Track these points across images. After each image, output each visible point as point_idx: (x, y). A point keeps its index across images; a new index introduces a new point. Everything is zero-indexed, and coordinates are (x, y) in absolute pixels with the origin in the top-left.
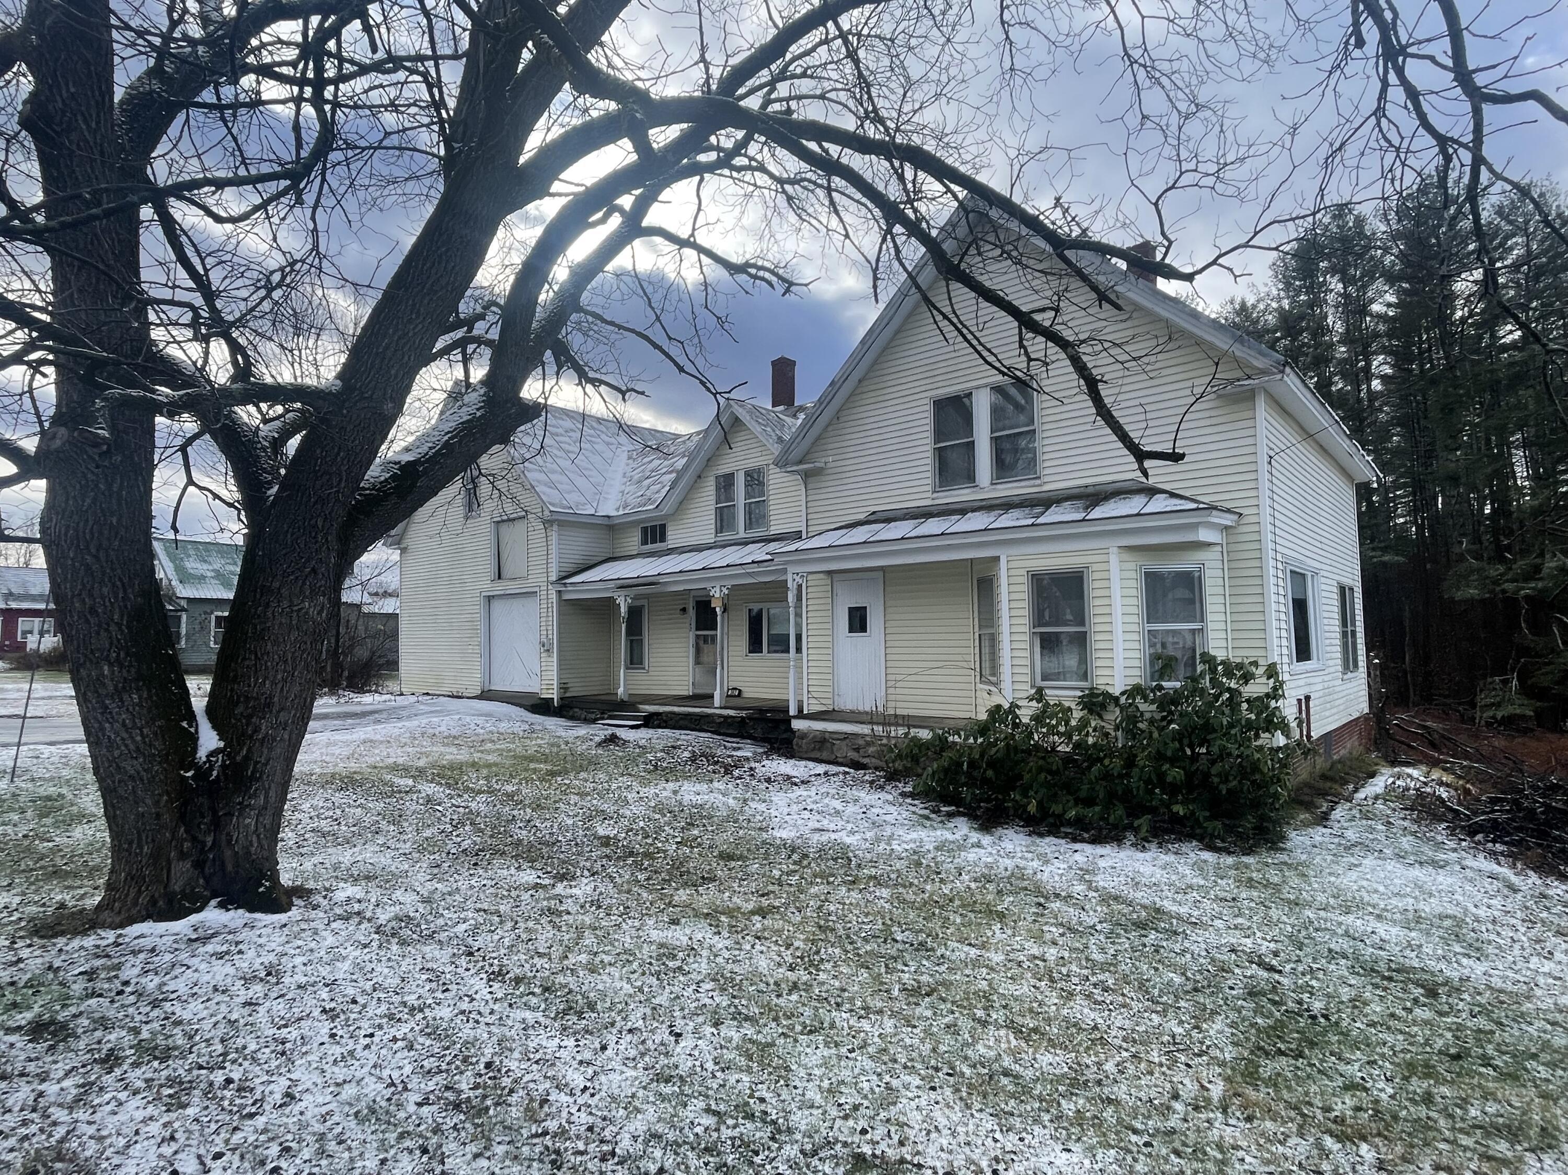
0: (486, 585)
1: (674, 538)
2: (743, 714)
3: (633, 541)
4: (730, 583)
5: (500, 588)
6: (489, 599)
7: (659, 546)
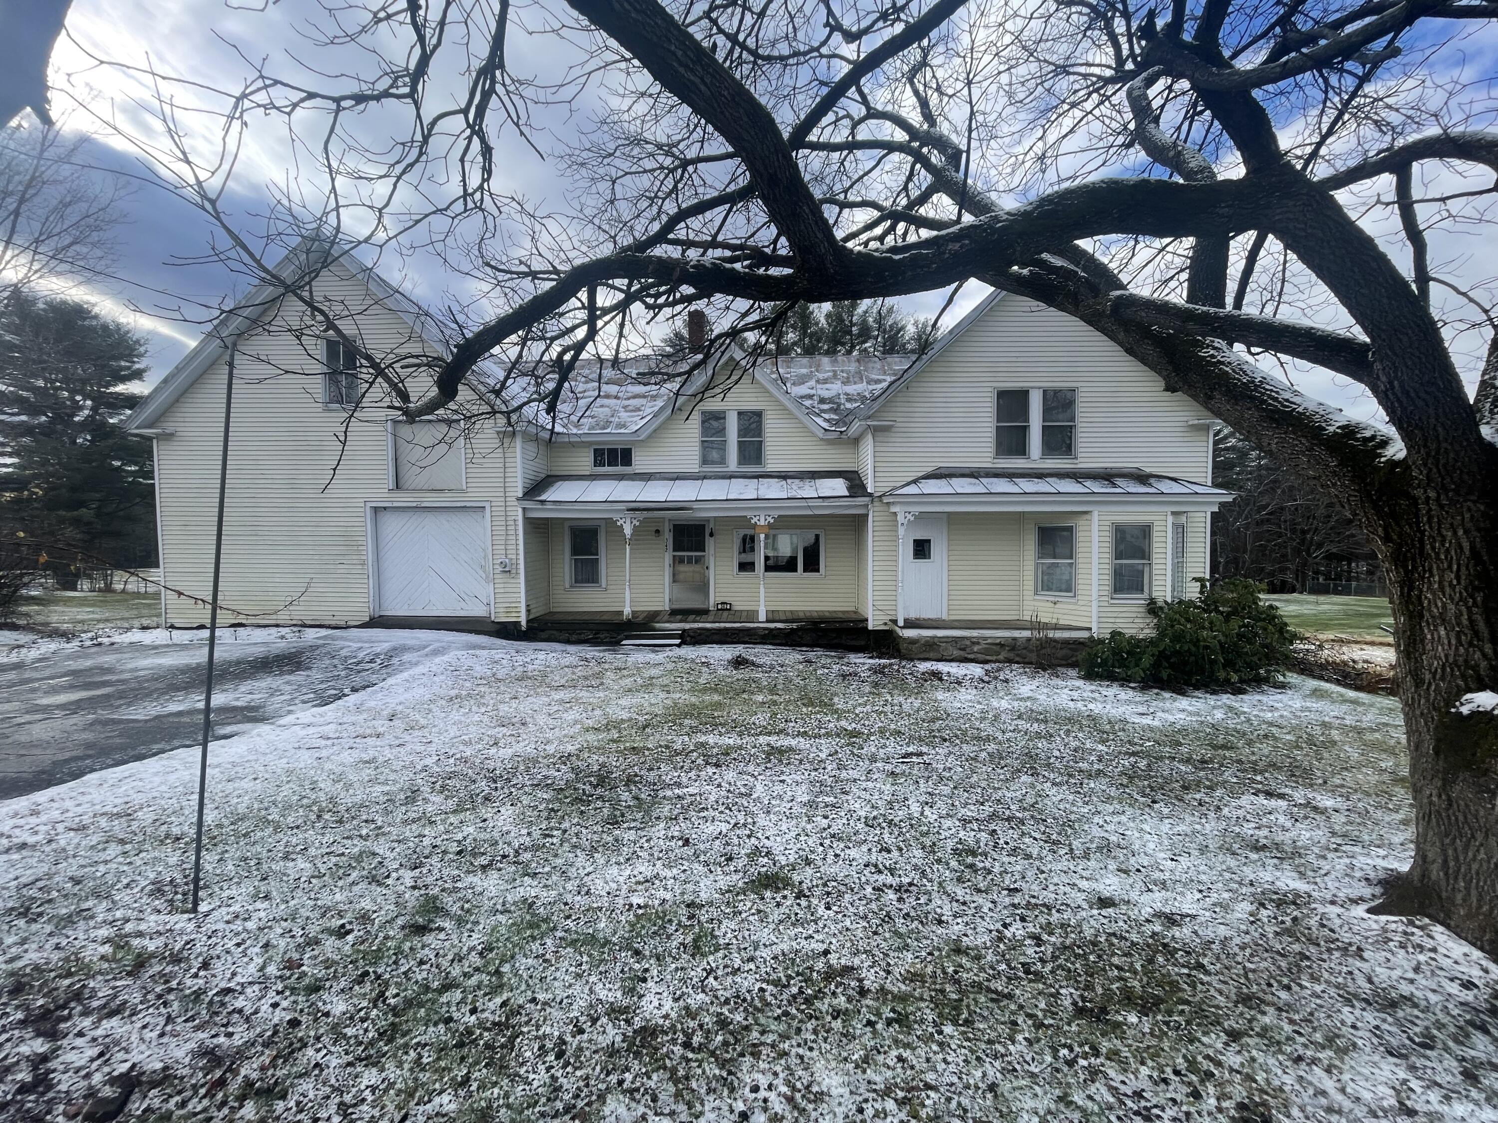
0: (382, 494)
1: (641, 462)
2: (795, 626)
3: (585, 462)
4: (776, 514)
5: (403, 499)
6: (376, 510)
7: (619, 469)
